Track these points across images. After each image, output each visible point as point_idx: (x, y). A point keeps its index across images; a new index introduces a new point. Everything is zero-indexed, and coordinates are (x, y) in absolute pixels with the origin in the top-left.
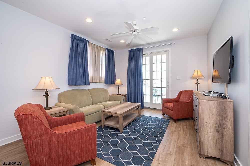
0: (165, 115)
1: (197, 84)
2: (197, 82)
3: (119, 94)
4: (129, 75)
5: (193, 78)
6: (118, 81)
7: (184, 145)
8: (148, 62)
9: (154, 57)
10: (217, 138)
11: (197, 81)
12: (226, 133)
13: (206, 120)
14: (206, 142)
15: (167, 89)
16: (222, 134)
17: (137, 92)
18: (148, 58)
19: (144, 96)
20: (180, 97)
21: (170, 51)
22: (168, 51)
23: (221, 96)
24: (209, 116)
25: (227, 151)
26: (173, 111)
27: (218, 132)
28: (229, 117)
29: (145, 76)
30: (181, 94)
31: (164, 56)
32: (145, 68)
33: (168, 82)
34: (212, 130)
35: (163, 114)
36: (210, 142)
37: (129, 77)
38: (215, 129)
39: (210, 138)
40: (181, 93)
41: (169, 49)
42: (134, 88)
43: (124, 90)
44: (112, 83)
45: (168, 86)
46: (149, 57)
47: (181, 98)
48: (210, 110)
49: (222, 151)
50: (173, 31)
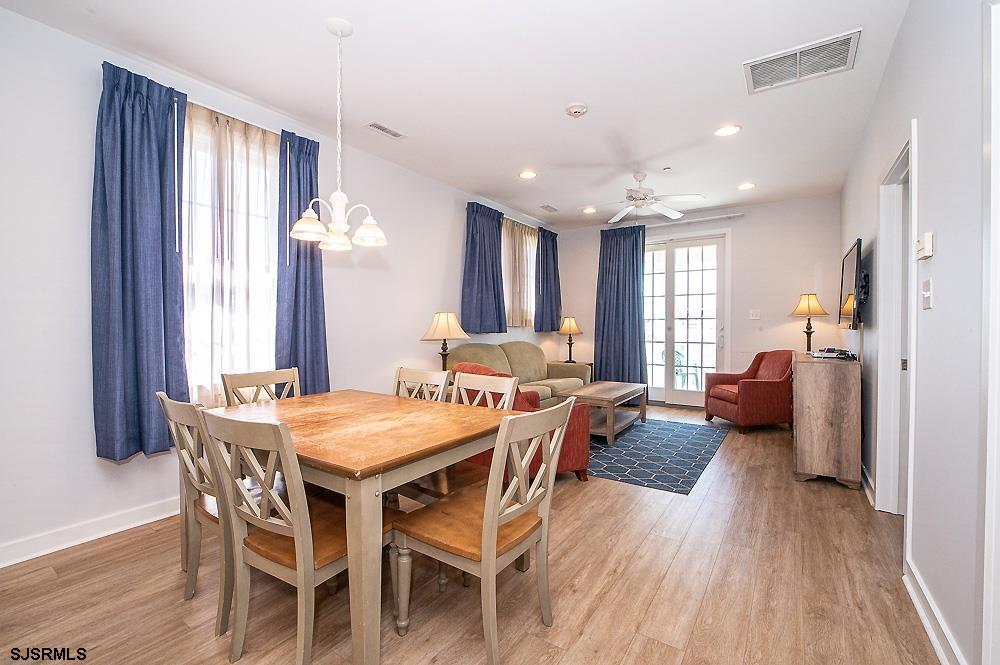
0: (715, 419)
1: (809, 334)
2: (809, 327)
3: (570, 361)
4: (602, 307)
5: (795, 316)
6: (568, 324)
7: (763, 467)
8: (661, 266)
9: (680, 253)
10: (829, 437)
11: (809, 324)
12: (846, 426)
13: (807, 402)
14: (807, 447)
15: (720, 348)
16: (840, 428)
17: (627, 357)
18: (661, 256)
19: (649, 368)
20: (757, 370)
21: (729, 238)
22: (723, 236)
23: (845, 356)
24: (815, 396)
25: (848, 461)
26: (736, 404)
27: (832, 425)
28: (853, 394)
29: (652, 309)
30: (761, 361)
31: (711, 251)
32: (652, 285)
33: (721, 329)
34: (821, 422)
35: (709, 418)
36: (816, 446)
37: (602, 312)
38: (826, 420)
39: (816, 438)
40: (760, 358)
41: (728, 231)
42: (617, 346)
43: (585, 351)
44: (552, 330)
45: (721, 338)
46: (663, 253)
47: (760, 372)
48: (816, 381)
49: (839, 462)
50: (739, 188)
